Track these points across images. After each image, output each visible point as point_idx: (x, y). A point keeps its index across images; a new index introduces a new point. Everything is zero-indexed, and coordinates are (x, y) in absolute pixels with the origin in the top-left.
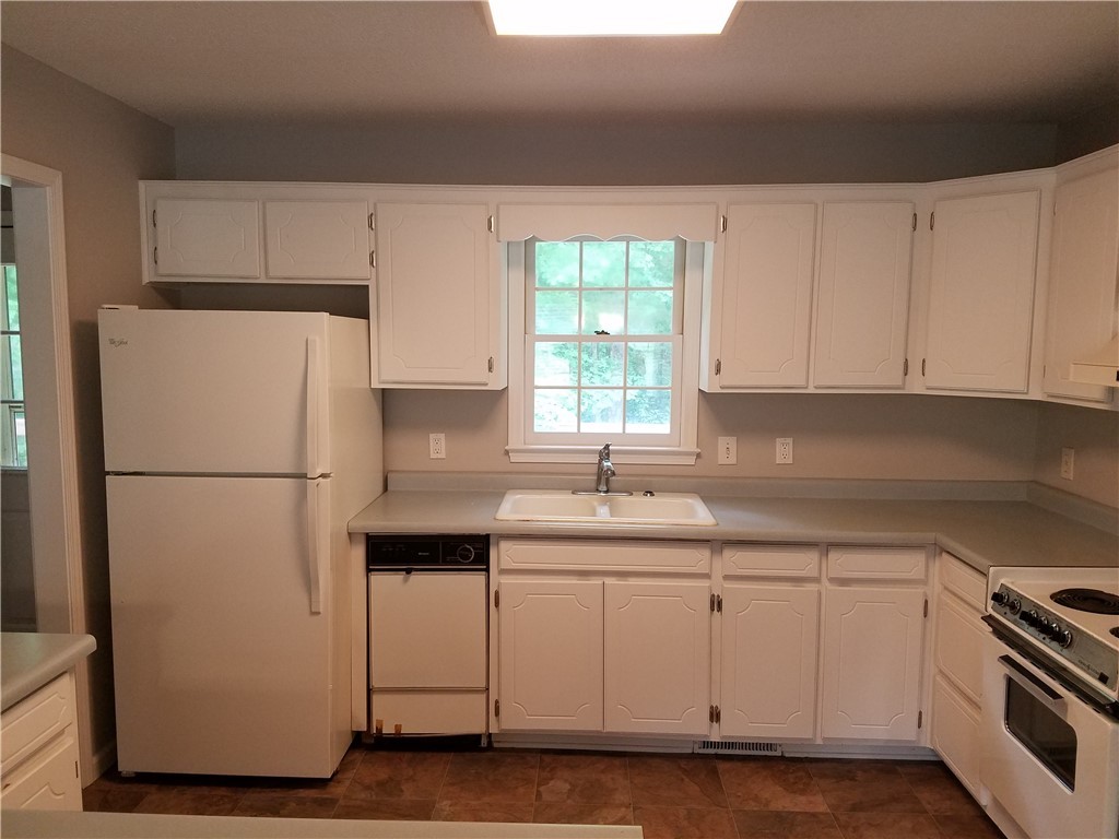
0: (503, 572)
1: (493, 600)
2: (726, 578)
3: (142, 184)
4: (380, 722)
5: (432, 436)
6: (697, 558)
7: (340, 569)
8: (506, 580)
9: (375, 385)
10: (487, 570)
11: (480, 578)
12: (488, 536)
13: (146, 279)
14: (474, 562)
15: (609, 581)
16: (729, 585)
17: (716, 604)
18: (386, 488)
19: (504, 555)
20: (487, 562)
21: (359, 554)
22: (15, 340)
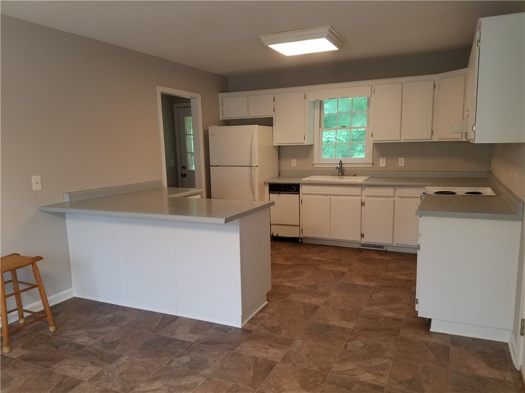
0: (303, 194)
1: (301, 202)
2: (366, 196)
3: (220, 94)
4: (273, 232)
5: (292, 160)
6: (357, 191)
7: (261, 192)
8: (304, 196)
9: (274, 145)
10: (299, 194)
11: (298, 196)
12: (299, 184)
13: (221, 119)
14: (295, 191)
15: (332, 197)
16: (366, 198)
17: (363, 204)
18: (279, 175)
19: (303, 189)
20: (299, 192)
21: (267, 188)
22: (192, 136)
